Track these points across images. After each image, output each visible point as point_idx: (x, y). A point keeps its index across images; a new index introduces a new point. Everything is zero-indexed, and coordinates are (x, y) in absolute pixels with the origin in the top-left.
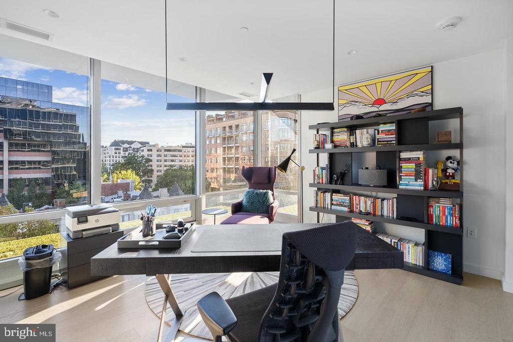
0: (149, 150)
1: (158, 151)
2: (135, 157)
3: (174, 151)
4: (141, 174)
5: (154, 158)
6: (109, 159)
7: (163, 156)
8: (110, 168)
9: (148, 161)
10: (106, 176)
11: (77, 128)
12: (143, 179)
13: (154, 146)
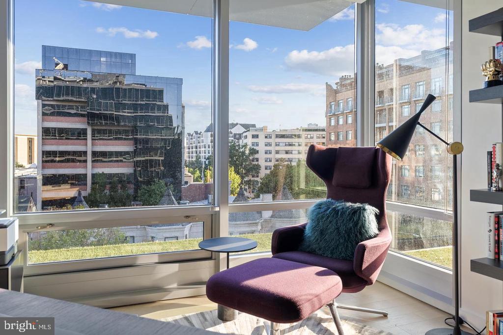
0: (254, 136)
1: (266, 137)
2: (235, 146)
3: (290, 136)
4: (244, 172)
5: (261, 148)
6: (204, 149)
7: (273, 144)
8: (205, 162)
9: (254, 152)
10: (198, 173)
11: (166, 107)
12: (246, 179)
13: (261, 130)
